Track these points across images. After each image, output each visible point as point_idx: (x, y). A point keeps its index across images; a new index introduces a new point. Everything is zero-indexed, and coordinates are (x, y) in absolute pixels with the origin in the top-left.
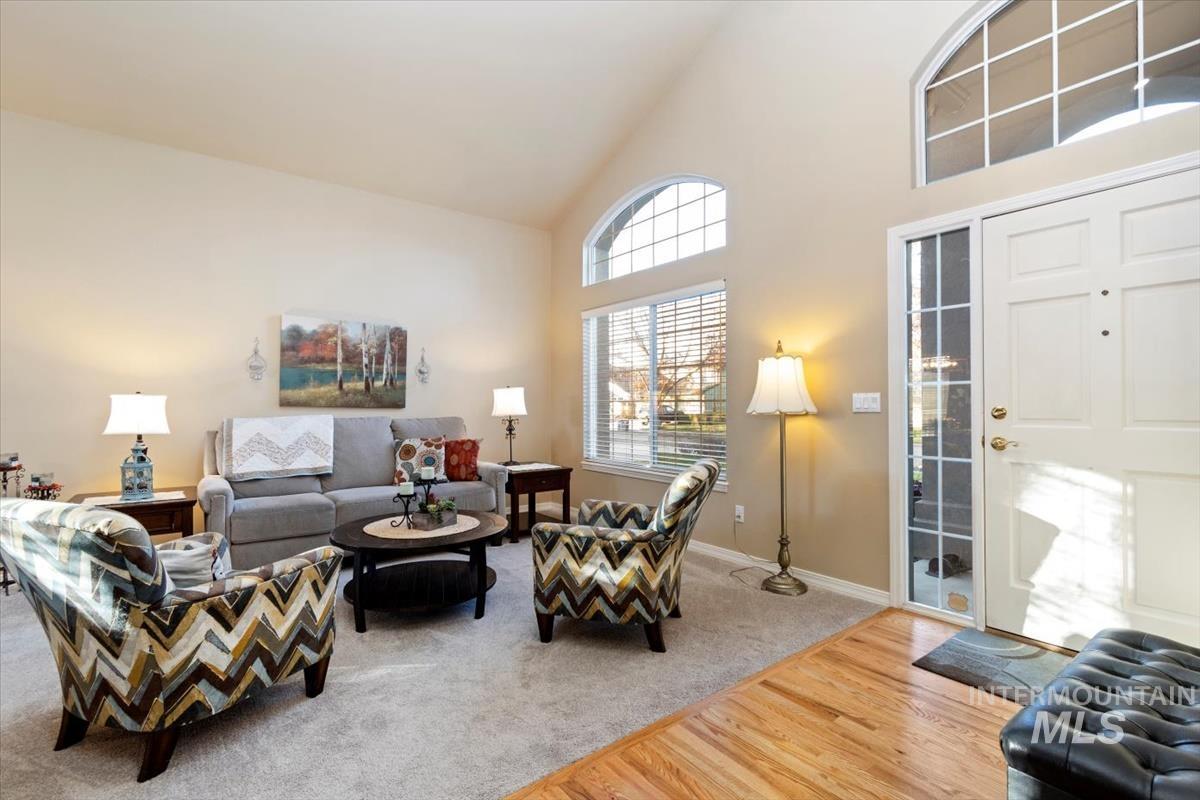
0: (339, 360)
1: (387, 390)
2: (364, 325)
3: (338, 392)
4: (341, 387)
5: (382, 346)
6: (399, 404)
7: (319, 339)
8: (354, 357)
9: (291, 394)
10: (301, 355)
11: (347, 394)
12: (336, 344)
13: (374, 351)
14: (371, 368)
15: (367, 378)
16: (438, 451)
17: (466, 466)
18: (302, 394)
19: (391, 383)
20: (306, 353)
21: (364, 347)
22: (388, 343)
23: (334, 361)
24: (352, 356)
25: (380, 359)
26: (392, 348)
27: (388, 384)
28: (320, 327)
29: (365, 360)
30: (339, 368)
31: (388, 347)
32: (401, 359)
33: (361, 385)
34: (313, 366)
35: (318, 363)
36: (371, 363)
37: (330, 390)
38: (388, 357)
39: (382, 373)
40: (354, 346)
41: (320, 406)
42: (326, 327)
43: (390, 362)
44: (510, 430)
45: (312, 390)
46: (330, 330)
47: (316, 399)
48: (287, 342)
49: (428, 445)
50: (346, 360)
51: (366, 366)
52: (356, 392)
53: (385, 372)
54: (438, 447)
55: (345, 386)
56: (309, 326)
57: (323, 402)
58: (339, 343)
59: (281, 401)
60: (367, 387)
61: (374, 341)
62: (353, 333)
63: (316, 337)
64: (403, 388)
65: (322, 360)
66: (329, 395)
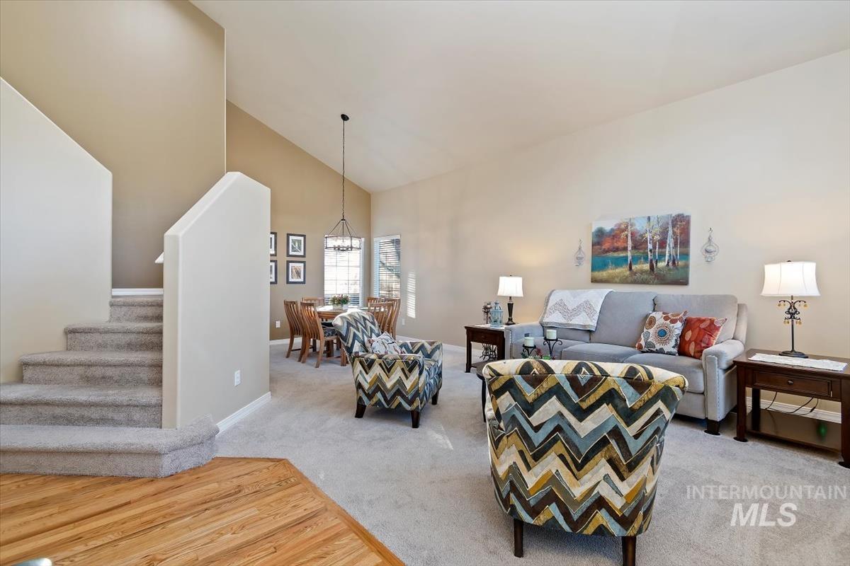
0: (629, 248)
1: (670, 270)
2: (649, 218)
3: (628, 273)
4: (631, 268)
5: (664, 233)
6: (684, 282)
7: (615, 234)
8: (641, 245)
9: (599, 274)
10: (603, 247)
11: (635, 273)
12: (627, 236)
13: (657, 238)
14: (655, 252)
15: (651, 260)
16: (672, 325)
17: (697, 344)
18: (603, 274)
19: (674, 263)
20: (606, 246)
21: (648, 236)
22: (670, 229)
23: (625, 249)
24: (639, 244)
25: (663, 244)
26: (674, 233)
27: (670, 264)
28: (616, 226)
29: (650, 246)
30: (629, 254)
31: (670, 233)
32: (683, 242)
33: (646, 267)
34: (611, 254)
35: (614, 251)
36: (654, 247)
37: (623, 271)
38: (670, 241)
39: (665, 255)
40: (641, 236)
41: (616, 283)
42: (620, 225)
43: (672, 245)
44: (792, 314)
45: (610, 271)
46: (623, 227)
47: (613, 278)
48: (596, 240)
49: (666, 318)
50: (634, 247)
51: (651, 251)
52: (642, 272)
53: (667, 254)
54: (673, 321)
55: (633, 268)
56: (608, 226)
57: (617, 280)
58: (629, 235)
59: (592, 279)
60: (652, 267)
61: (657, 229)
62: (640, 226)
63: (613, 234)
64: (687, 267)
65: (617, 250)
66: (622, 275)
